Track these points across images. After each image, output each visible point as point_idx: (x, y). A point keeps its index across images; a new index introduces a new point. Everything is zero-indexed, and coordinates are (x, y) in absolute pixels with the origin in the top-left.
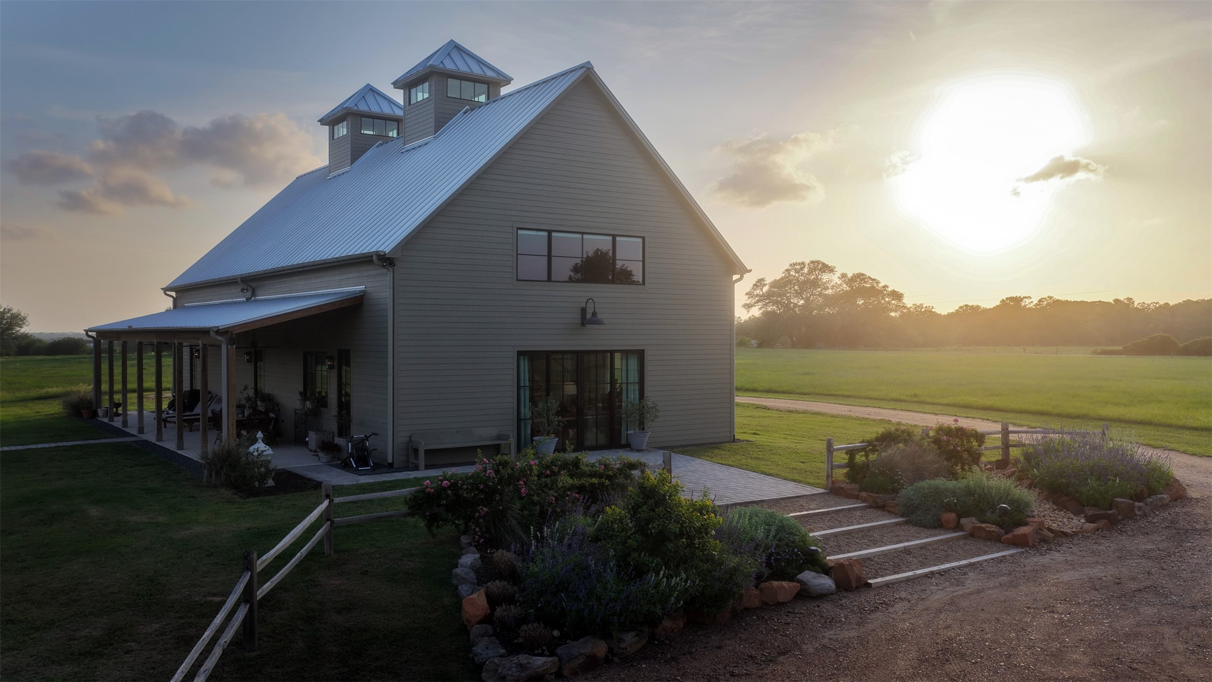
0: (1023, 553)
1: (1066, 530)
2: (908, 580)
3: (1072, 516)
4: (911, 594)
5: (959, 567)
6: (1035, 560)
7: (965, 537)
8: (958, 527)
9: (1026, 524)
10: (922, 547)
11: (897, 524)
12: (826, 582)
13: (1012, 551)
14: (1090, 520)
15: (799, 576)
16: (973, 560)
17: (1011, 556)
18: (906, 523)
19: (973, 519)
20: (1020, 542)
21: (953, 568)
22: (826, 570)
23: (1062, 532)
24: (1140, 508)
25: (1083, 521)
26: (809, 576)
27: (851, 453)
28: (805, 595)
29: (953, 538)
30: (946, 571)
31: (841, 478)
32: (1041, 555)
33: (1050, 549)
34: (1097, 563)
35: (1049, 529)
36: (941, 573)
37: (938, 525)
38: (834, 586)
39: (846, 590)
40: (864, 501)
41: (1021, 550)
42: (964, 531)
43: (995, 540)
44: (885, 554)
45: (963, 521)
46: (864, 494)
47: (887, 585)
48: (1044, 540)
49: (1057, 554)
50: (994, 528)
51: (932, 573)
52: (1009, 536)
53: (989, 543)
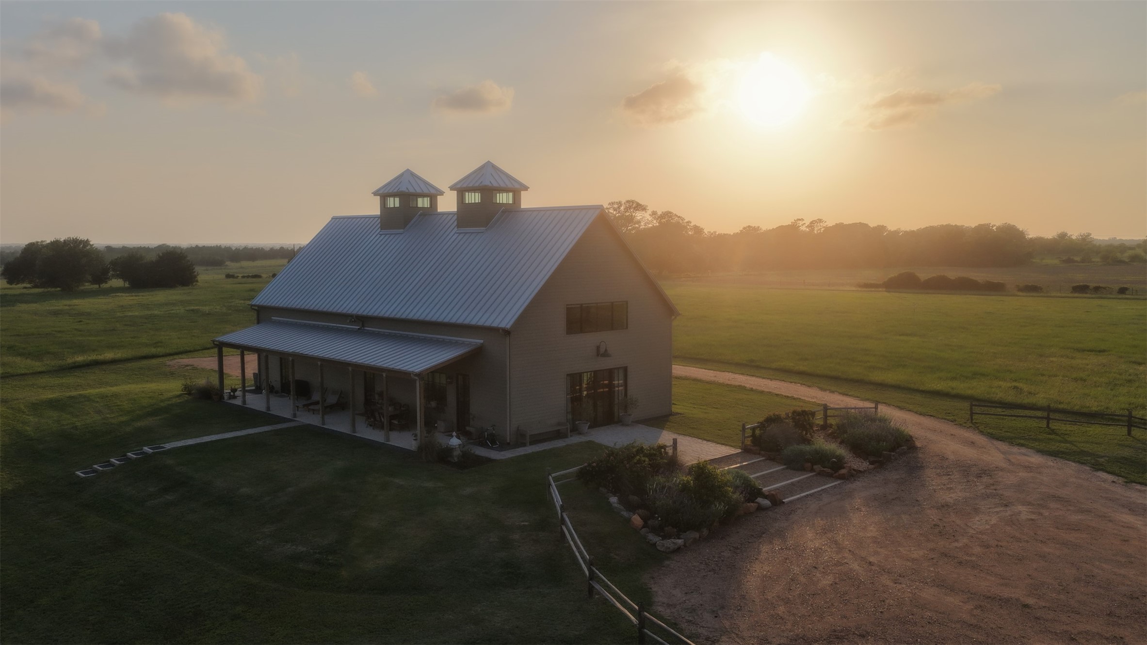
0: (843, 483)
1: (861, 469)
2: (798, 499)
3: (863, 461)
4: (802, 506)
5: (818, 492)
6: (850, 486)
7: (816, 475)
8: (812, 470)
9: (844, 468)
10: (798, 482)
11: (783, 469)
12: (766, 502)
13: (839, 482)
14: (871, 463)
15: (756, 500)
16: (823, 488)
17: (839, 484)
18: (787, 468)
19: (819, 466)
20: (842, 477)
21: (815, 492)
22: (765, 497)
23: (859, 471)
24: (893, 456)
25: (868, 464)
26: (760, 500)
27: (753, 429)
28: (760, 508)
29: (811, 476)
30: (813, 494)
31: (749, 443)
32: (852, 483)
33: (855, 480)
34: (876, 486)
35: (854, 470)
36: (811, 495)
37: (803, 469)
38: (771, 505)
39: (775, 505)
40: (763, 456)
41: (842, 481)
42: (815, 472)
43: (830, 476)
44: (783, 486)
45: (815, 467)
46: (763, 452)
47: (791, 502)
48: (852, 476)
49: (858, 483)
50: (829, 471)
51: (807, 495)
52: (837, 474)
53: (828, 478)
